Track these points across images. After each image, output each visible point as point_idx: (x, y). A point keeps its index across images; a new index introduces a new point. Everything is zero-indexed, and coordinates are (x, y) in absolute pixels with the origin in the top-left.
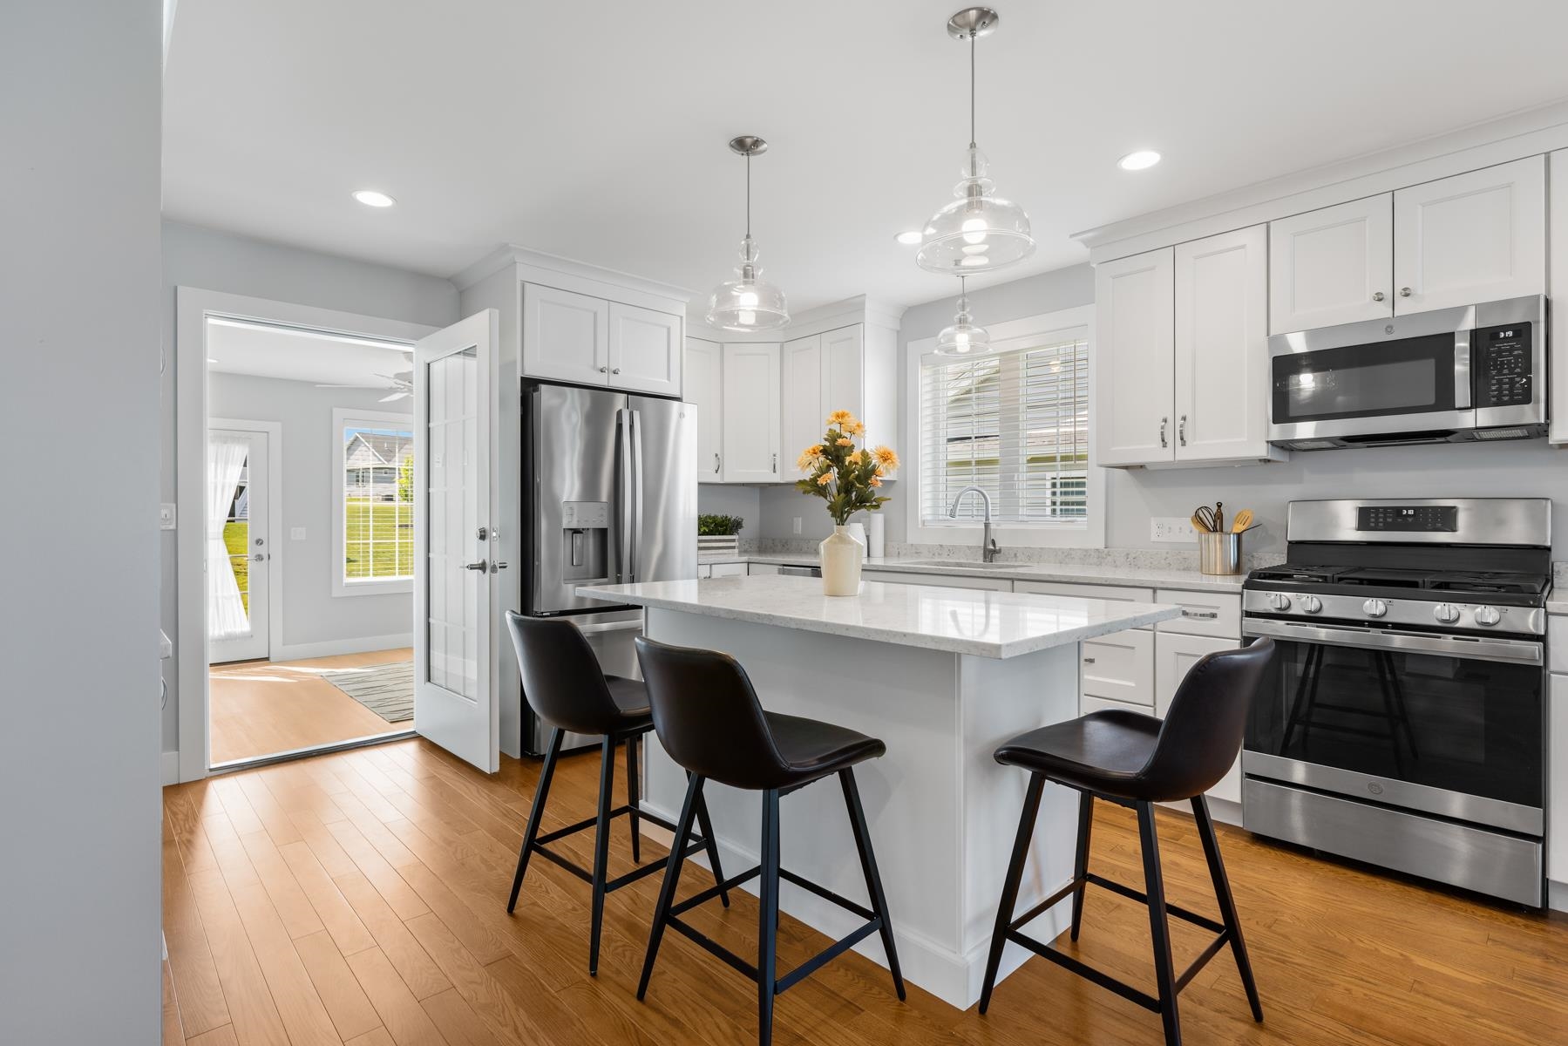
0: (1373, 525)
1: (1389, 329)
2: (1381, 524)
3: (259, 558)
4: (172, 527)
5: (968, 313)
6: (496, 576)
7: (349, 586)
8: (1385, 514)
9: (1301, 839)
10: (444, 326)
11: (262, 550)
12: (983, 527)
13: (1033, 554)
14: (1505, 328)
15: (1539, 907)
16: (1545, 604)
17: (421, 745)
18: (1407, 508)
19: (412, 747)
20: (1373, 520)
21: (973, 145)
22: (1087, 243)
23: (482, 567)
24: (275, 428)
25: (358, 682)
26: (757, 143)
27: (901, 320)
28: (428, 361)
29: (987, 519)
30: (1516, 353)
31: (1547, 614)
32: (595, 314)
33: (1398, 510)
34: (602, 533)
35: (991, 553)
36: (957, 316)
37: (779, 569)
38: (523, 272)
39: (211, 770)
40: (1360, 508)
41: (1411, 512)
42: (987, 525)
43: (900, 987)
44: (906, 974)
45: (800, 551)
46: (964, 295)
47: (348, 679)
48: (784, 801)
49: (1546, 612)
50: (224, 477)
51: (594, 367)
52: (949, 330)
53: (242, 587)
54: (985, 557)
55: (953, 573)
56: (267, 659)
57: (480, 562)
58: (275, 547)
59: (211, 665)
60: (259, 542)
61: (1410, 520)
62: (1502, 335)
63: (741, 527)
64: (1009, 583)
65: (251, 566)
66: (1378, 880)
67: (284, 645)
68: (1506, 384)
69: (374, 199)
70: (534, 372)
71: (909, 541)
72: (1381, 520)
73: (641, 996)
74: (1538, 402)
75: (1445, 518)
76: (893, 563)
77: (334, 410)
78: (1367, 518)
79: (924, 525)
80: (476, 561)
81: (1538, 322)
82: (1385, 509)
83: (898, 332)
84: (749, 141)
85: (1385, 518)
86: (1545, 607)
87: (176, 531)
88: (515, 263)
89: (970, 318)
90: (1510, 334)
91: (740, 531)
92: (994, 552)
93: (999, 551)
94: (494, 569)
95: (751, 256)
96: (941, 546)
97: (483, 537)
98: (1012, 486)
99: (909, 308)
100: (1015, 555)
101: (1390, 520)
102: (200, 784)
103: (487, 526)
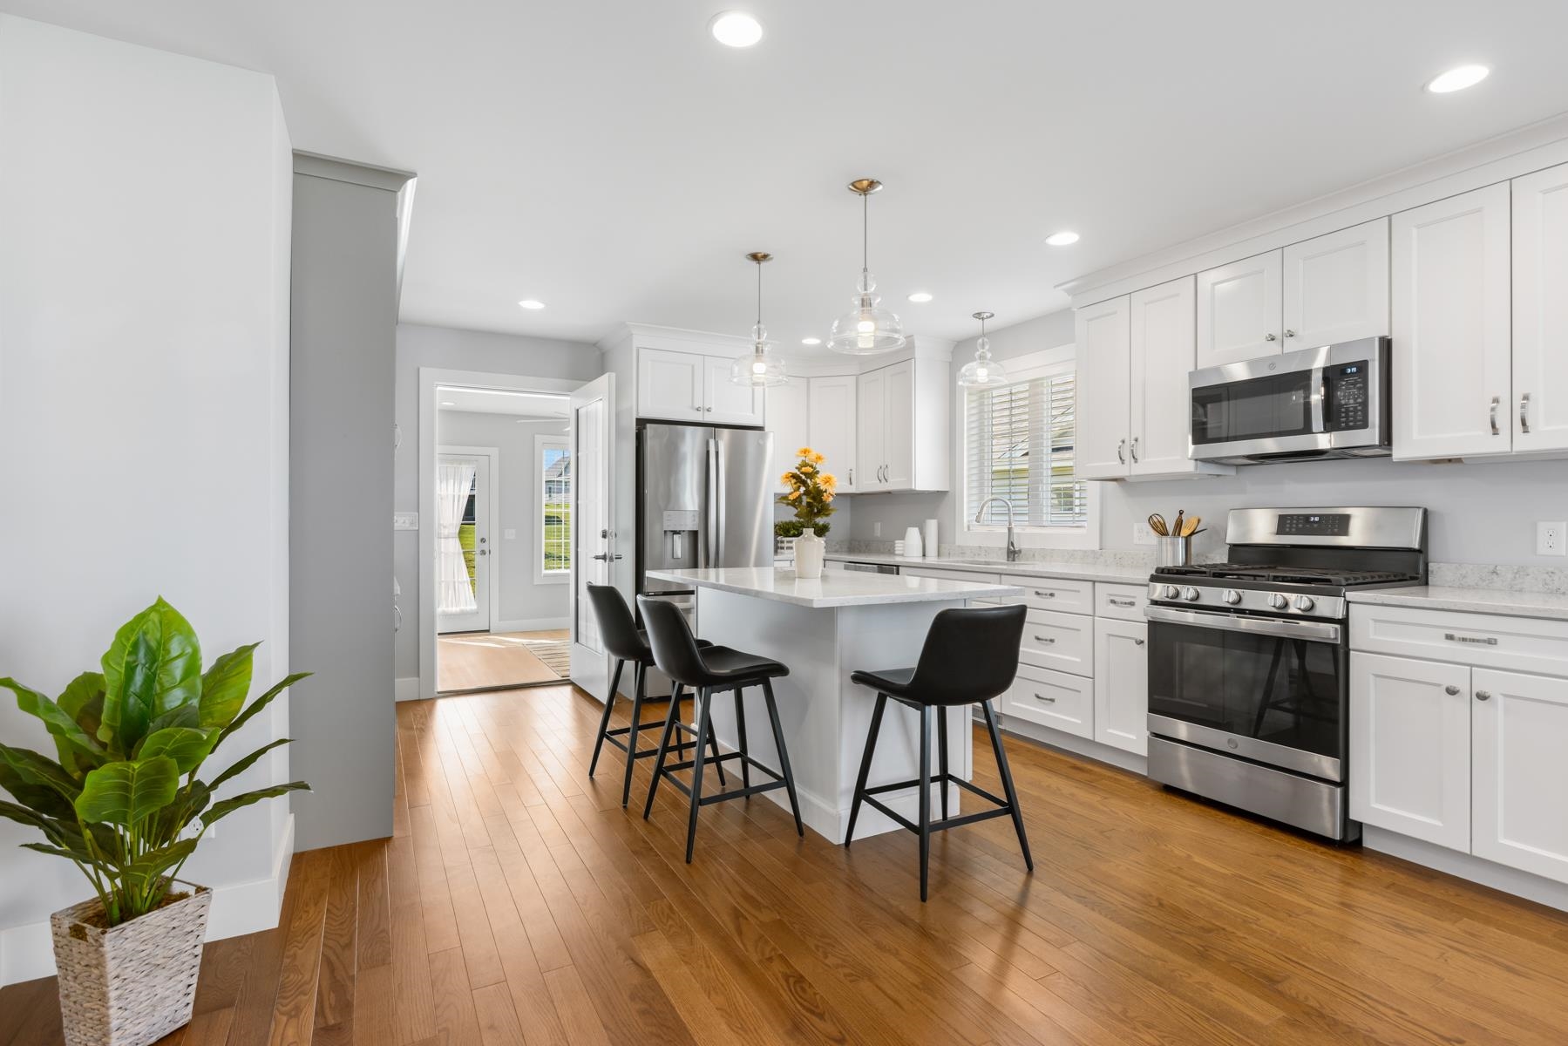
0: (1288, 530)
1: (1272, 366)
2: (1294, 530)
3: (483, 552)
4: (417, 528)
5: (988, 350)
6: (613, 564)
7: (546, 576)
8: (1298, 521)
9: (1190, 787)
10: (590, 381)
11: (485, 546)
12: (1007, 531)
13: (1046, 554)
14: (1351, 365)
15: (1338, 838)
16: (1344, 594)
17: (574, 689)
18: (1315, 516)
19: (567, 691)
20: (1288, 526)
21: (865, 270)
22: (1068, 291)
23: (604, 558)
24: (494, 452)
25: (547, 650)
26: (765, 257)
27: (952, 352)
28: (577, 408)
29: (1010, 524)
30: (1358, 385)
31: (1348, 603)
32: (693, 367)
33: (1307, 517)
34: (694, 534)
35: (1012, 554)
36: (978, 353)
37: (845, 565)
38: (639, 340)
39: (439, 693)
40: (1280, 516)
41: (1317, 519)
42: (1010, 529)
43: (800, 828)
44: (804, 820)
45: (879, 552)
46: (984, 335)
47: (540, 648)
48: (713, 695)
49: (1345, 600)
50: (460, 491)
51: (692, 407)
52: (974, 364)
53: (471, 574)
54: (1008, 557)
55: (984, 570)
56: (488, 631)
57: (603, 554)
58: (494, 545)
59: (439, 634)
60: (483, 540)
61: (1315, 525)
62: (1349, 371)
63: (828, 531)
64: (998, 576)
65: (478, 559)
66: (1232, 818)
67: (500, 620)
68: (1352, 411)
69: (532, 305)
70: (646, 413)
71: (957, 544)
72: (1294, 526)
73: (646, 817)
74: (1374, 427)
75: (1340, 524)
76: (945, 561)
77: (536, 436)
78: (1285, 523)
79: (969, 529)
80: (601, 554)
81: (1374, 360)
82: (1298, 516)
83: (950, 363)
84: (760, 255)
85: (1297, 525)
86: (1344, 597)
87: (418, 530)
88: (632, 334)
89: (989, 355)
90: (1354, 370)
91: (827, 534)
92: (1014, 552)
93: (1020, 551)
94: (611, 559)
95: (761, 336)
96: (980, 547)
97: (604, 536)
98: (1037, 496)
99: (959, 342)
100: (1034, 555)
101: (1300, 526)
102: (431, 701)
103: (607, 529)
